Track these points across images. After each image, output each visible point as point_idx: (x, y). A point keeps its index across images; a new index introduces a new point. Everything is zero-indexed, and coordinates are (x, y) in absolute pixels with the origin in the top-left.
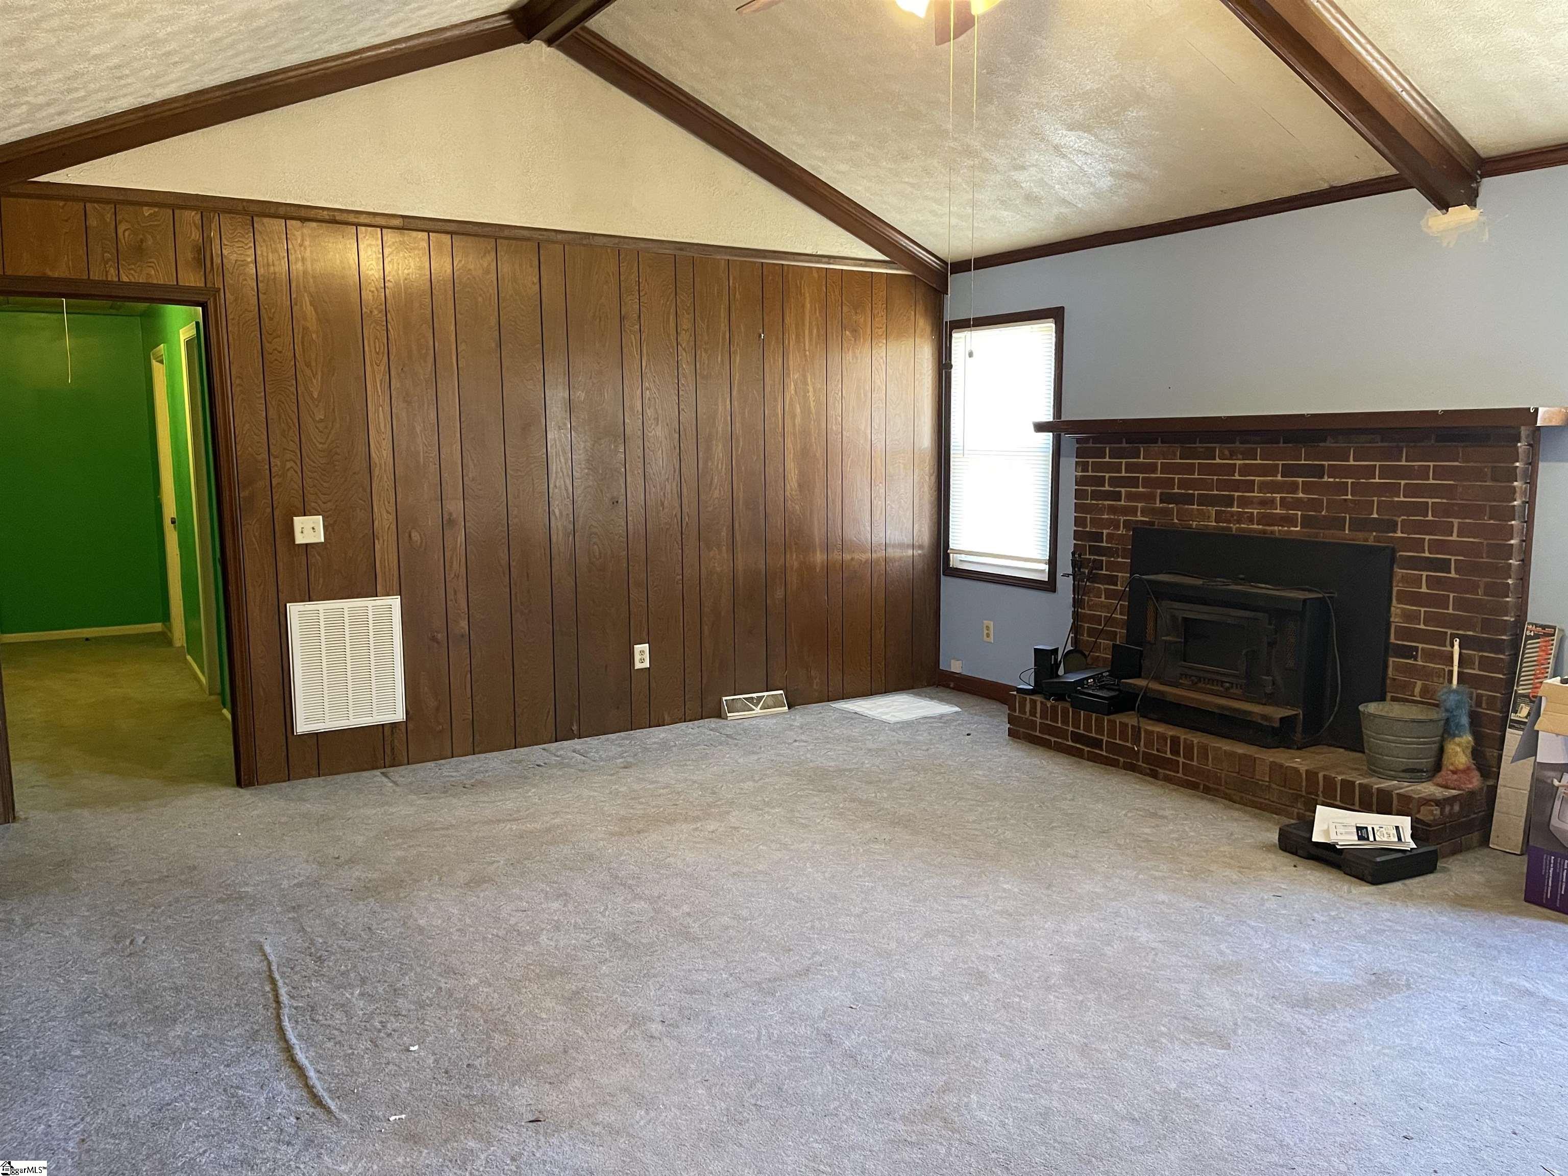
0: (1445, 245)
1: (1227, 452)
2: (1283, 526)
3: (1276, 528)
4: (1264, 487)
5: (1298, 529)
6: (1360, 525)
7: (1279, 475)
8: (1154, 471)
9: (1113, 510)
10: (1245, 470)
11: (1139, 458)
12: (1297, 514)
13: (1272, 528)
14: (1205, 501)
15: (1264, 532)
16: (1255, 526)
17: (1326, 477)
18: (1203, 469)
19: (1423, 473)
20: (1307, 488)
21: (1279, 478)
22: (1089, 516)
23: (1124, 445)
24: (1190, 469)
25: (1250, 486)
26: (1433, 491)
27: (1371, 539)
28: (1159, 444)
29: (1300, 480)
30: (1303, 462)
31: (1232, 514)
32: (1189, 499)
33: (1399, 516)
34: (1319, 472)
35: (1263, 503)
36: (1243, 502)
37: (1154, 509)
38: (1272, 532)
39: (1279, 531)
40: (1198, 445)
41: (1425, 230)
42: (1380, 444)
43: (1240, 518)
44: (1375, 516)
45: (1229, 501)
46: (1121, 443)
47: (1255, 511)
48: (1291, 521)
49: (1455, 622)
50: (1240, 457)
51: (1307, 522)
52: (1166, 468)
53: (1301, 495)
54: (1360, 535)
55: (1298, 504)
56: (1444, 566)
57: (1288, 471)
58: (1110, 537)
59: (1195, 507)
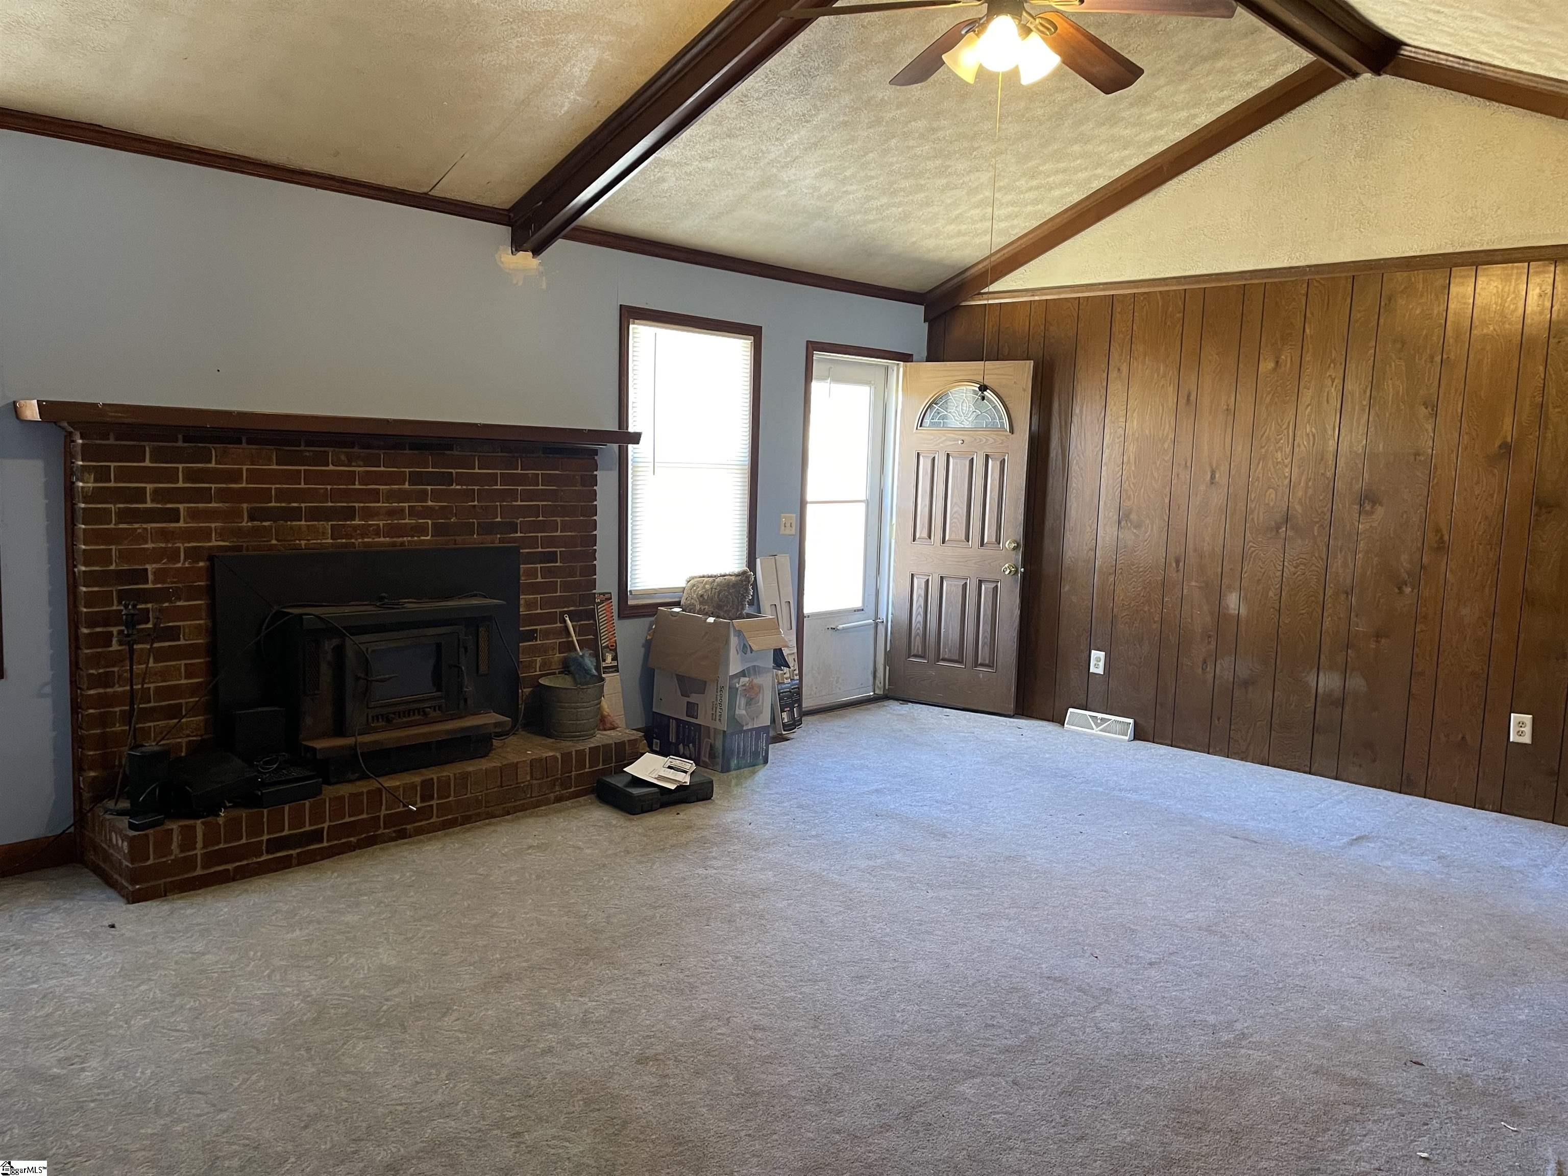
0: (515, 282)
1: (343, 457)
2: (413, 536)
3: (405, 539)
4: (391, 496)
5: (428, 538)
6: (488, 529)
7: (407, 483)
8: (238, 479)
9: (164, 535)
10: (367, 478)
11: (210, 462)
12: (428, 523)
13: (401, 539)
14: (315, 514)
15: (394, 544)
16: (382, 539)
17: (454, 484)
18: (310, 477)
19: (534, 480)
20: (436, 495)
21: (407, 486)
22: (113, 547)
23: (180, 444)
24: (294, 477)
25: (374, 495)
26: (542, 495)
27: (495, 540)
28: (244, 445)
29: (429, 488)
30: (430, 470)
31: (355, 528)
32: (295, 514)
33: (518, 519)
34: (448, 479)
35: (391, 513)
36: (368, 514)
37: (240, 528)
38: (402, 544)
39: (409, 541)
40: (302, 448)
41: (499, 263)
42: (500, 454)
43: (364, 531)
44: (499, 519)
45: (350, 513)
46: (177, 441)
47: (381, 523)
48: (422, 530)
49: (564, 602)
50: (361, 463)
51: (439, 530)
52: (254, 476)
53: (430, 503)
54: (489, 538)
55: (427, 513)
56: (551, 557)
57: (416, 479)
58: (160, 575)
59: (303, 523)
